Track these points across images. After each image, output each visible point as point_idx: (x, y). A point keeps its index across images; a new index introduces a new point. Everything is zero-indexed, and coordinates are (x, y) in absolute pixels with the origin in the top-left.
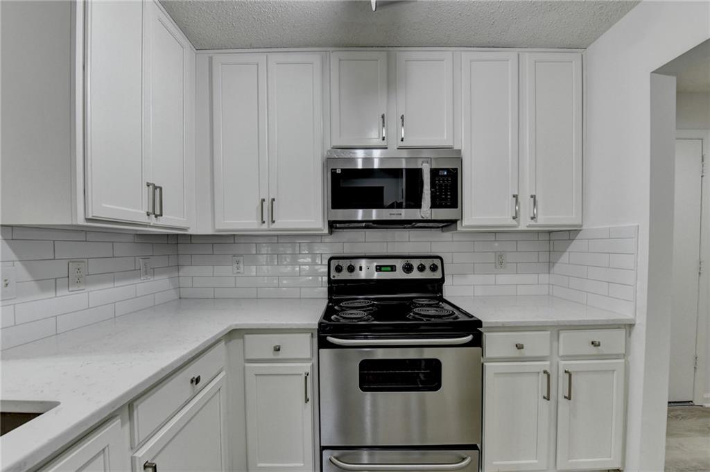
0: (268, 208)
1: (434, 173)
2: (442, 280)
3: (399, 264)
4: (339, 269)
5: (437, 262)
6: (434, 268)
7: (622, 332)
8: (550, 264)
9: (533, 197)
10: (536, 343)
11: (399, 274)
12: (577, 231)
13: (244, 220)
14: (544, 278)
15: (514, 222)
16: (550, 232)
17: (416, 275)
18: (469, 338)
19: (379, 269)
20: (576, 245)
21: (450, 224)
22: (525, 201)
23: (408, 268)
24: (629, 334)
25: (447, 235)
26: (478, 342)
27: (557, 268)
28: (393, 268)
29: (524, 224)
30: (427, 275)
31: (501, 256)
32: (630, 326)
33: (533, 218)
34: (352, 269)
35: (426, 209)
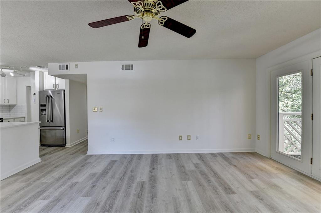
7: (24, 118)
8: (10, 111)
9: (8, 99)
12: (16, 105)
14: (9, 113)
16: (9, 105)
18: (1, 120)
20: (15, 107)
24: (25, 119)
27: (11, 111)
29: (6, 104)
32: (25, 117)
33: (8, 103)
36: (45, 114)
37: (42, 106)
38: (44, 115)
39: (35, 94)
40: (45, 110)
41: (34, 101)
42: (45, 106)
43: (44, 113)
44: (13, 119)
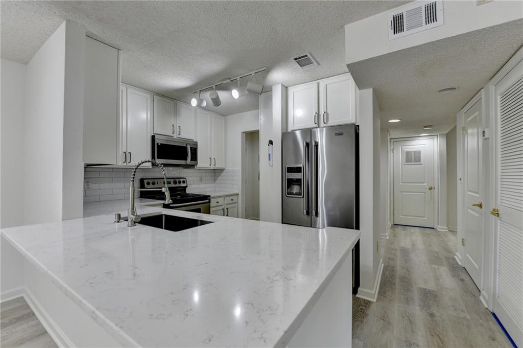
0: (127, 157)
1: (191, 148)
2: (187, 187)
3: (172, 181)
4: (148, 184)
5: (184, 180)
6: (184, 182)
7: (236, 196)
8: (215, 180)
9: (215, 158)
11: (173, 185)
12: (223, 170)
15: (209, 166)
16: (214, 170)
17: (178, 185)
18: (208, 201)
20: (223, 174)
21: (192, 166)
22: (213, 161)
23: (175, 183)
24: (238, 197)
25: (191, 170)
27: (217, 181)
28: (170, 183)
29: (212, 167)
30: (182, 185)
31: (201, 178)
32: (238, 194)
33: (215, 165)
34: (154, 183)
35: (189, 161)
36: (298, 191)
37: (290, 170)
38: (296, 194)
39: (271, 142)
40: (298, 182)
41: (269, 160)
42: (298, 170)
43: (296, 189)
44: (223, 198)
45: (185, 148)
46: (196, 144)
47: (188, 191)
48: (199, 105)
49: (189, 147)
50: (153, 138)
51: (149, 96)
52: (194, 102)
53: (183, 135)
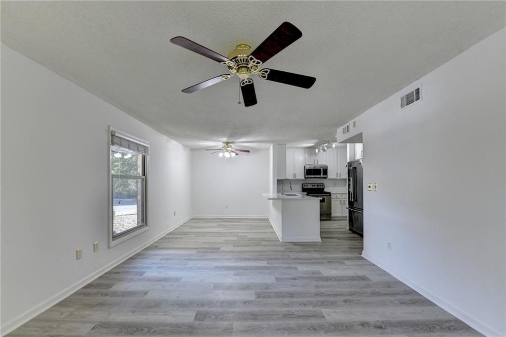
0: (295, 175)
1: (323, 169)
2: (324, 188)
3: (316, 185)
4: (305, 186)
5: (323, 184)
6: (323, 186)
10: (339, 196)
11: (316, 187)
13: (291, 177)
14: (344, 188)
15: (337, 178)
17: (319, 187)
19: (312, 186)
21: (325, 178)
22: (339, 174)
23: (318, 186)
25: (325, 180)
26: (330, 195)
28: (315, 186)
29: (339, 178)
30: (321, 187)
34: (307, 186)
35: (322, 176)
44: (340, 195)
45: (320, 169)
46: (327, 167)
47: (326, 190)
48: (319, 152)
49: (322, 169)
50: (305, 167)
51: (303, 150)
52: (317, 151)
53: (320, 163)
